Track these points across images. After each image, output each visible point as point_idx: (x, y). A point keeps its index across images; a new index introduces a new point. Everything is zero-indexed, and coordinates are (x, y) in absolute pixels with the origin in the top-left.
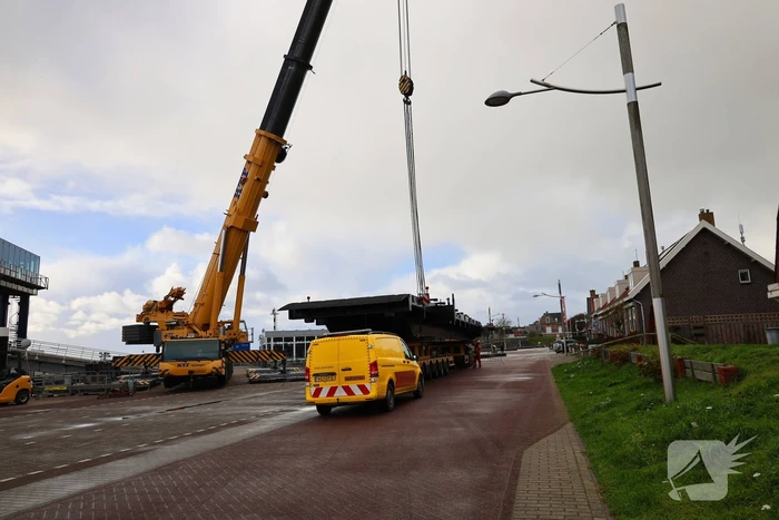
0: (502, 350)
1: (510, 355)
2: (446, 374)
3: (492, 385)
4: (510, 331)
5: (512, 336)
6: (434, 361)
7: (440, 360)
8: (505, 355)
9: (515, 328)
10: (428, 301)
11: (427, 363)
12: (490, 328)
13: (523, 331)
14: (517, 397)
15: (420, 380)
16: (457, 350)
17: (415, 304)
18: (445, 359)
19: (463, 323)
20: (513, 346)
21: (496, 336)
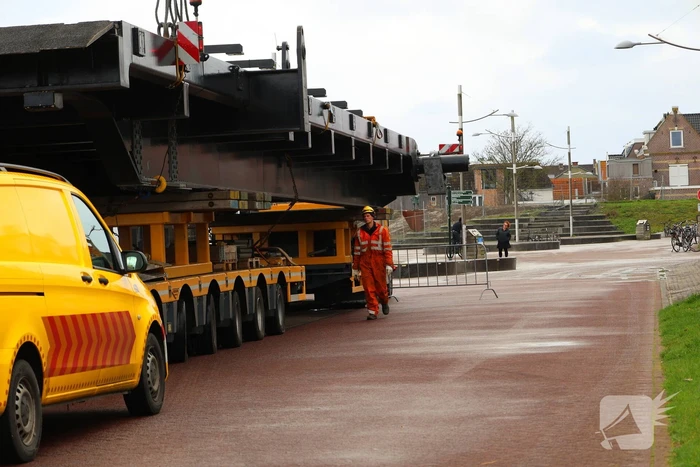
0: (504, 246)
1: (530, 266)
2: (272, 328)
3: (430, 369)
4: (535, 176)
5: (544, 197)
6: (226, 281)
7: (250, 278)
8: (507, 265)
9: (558, 169)
10: (201, 53)
11: (199, 288)
12: (454, 164)
13: (588, 179)
14: (510, 408)
15: (151, 348)
16: (324, 243)
17: (148, 61)
18: (271, 275)
19: (343, 140)
20: (547, 232)
21: (484, 197)
